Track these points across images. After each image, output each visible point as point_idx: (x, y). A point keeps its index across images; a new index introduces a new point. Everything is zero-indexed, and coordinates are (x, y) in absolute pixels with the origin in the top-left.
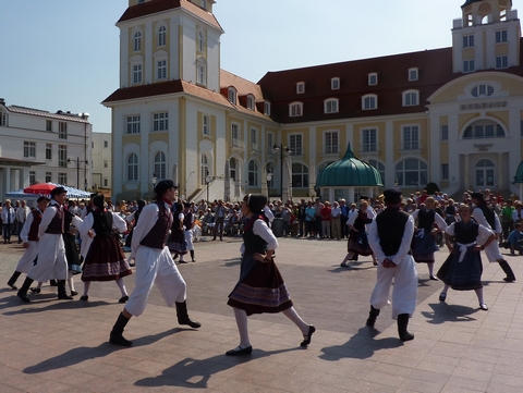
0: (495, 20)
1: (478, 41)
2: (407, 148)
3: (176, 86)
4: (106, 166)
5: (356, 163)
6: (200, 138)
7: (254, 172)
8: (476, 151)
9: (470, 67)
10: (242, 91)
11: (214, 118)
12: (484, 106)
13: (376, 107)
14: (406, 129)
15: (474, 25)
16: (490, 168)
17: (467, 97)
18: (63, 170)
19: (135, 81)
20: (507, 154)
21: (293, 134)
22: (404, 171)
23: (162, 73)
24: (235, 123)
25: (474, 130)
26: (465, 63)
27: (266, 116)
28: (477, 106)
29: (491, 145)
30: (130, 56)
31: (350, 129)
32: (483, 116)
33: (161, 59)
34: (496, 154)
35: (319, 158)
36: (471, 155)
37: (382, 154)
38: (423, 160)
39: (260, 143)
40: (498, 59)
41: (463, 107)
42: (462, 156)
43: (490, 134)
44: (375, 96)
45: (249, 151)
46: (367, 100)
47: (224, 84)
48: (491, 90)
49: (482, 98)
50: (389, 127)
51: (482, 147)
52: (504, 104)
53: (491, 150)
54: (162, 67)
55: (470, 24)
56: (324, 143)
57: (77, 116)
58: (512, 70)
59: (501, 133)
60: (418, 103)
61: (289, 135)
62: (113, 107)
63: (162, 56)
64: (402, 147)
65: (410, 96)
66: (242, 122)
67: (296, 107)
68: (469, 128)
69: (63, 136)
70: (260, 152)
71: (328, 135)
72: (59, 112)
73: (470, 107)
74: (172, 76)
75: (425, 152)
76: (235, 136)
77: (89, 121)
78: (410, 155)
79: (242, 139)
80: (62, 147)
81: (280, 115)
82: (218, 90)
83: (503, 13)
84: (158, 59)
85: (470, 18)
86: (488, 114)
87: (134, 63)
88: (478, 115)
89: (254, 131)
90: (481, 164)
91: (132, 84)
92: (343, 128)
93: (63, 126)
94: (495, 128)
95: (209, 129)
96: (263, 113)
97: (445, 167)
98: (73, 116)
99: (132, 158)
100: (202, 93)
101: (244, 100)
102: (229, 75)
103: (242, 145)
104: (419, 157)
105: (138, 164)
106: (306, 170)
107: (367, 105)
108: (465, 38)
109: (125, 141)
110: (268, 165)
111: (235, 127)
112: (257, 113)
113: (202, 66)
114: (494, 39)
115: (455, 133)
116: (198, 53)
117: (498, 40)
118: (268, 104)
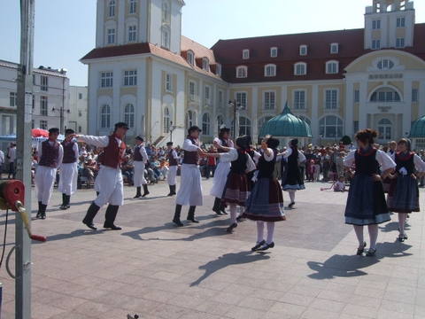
0: (396, 9)
1: (383, 25)
2: (328, 107)
3: (144, 48)
4: (80, 115)
5: (292, 118)
6: (163, 93)
7: (207, 123)
8: (379, 112)
9: (376, 45)
10: (199, 55)
11: (175, 76)
12: (386, 76)
13: (305, 73)
14: (328, 92)
15: (381, 12)
16: (388, 126)
17: (374, 69)
18: (44, 118)
19: (109, 42)
20: (401, 115)
21: (239, 92)
22: (325, 126)
23: (132, 36)
24: (193, 81)
25: (378, 95)
26: (374, 42)
27: (217, 76)
28: (381, 77)
29: (390, 108)
30: (105, 21)
31: (284, 90)
32: (385, 85)
33: (132, 24)
34: (394, 115)
35: (260, 113)
36: (375, 115)
37: (308, 111)
38: (340, 118)
39: (212, 99)
40: (398, 40)
41: (371, 77)
42: (369, 115)
43: (389, 99)
44: (305, 64)
45: (203, 106)
46: (298, 67)
47: (184, 48)
48: (392, 65)
49: (385, 70)
50: (315, 90)
51: (383, 109)
52: (401, 76)
53: (390, 112)
54: (133, 31)
55: (378, 11)
56: (263, 100)
57: (57, 71)
58: (407, 49)
59: (397, 98)
60: (337, 72)
61: (236, 93)
62: (89, 64)
63: (132, 22)
64: (324, 106)
65: (332, 65)
66: (198, 80)
67: (242, 70)
68: (375, 94)
69: (44, 89)
70: (212, 106)
71: (267, 94)
72: (41, 68)
73: (376, 77)
74: (141, 39)
75: (342, 111)
76: (192, 92)
77: (67, 75)
78: (331, 113)
79: (198, 95)
80: (43, 98)
81: (229, 76)
82: (179, 53)
83: (403, 3)
84: (129, 25)
85: (378, 6)
86: (389, 83)
87: (108, 27)
88: (382, 83)
89: (207, 89)
90: (382, 122)
91: (107, 45)
92: (279, 89)
93: (45, 80)
94: (393, 95)
95: (171, 86)
96: (215, 73)
97: (356, 124)
98: (53, 71)
99: (105, 109)
100: (166, 55)
101: (200, 62)
102: (188, 40)
103: (198, 100)
104: (337, 115)
105: (111, 114)
106: (249, 122)
107: (298, 72)
108: (374, 22)
109: (99, 94)
110: (219, 117)
111: (192, 84)
112: (210, 74)
113: (166, 31)
114: (395, 24)
115: (364, 96)
116: (163, 21)
117: (398, 25)
118: (219, 66)
